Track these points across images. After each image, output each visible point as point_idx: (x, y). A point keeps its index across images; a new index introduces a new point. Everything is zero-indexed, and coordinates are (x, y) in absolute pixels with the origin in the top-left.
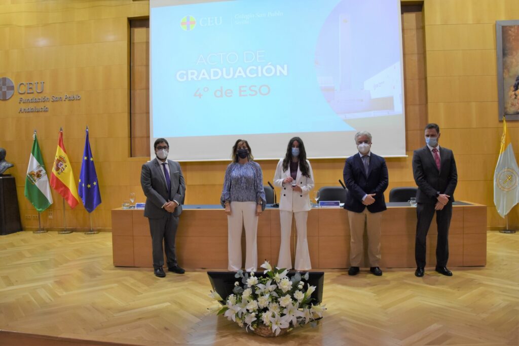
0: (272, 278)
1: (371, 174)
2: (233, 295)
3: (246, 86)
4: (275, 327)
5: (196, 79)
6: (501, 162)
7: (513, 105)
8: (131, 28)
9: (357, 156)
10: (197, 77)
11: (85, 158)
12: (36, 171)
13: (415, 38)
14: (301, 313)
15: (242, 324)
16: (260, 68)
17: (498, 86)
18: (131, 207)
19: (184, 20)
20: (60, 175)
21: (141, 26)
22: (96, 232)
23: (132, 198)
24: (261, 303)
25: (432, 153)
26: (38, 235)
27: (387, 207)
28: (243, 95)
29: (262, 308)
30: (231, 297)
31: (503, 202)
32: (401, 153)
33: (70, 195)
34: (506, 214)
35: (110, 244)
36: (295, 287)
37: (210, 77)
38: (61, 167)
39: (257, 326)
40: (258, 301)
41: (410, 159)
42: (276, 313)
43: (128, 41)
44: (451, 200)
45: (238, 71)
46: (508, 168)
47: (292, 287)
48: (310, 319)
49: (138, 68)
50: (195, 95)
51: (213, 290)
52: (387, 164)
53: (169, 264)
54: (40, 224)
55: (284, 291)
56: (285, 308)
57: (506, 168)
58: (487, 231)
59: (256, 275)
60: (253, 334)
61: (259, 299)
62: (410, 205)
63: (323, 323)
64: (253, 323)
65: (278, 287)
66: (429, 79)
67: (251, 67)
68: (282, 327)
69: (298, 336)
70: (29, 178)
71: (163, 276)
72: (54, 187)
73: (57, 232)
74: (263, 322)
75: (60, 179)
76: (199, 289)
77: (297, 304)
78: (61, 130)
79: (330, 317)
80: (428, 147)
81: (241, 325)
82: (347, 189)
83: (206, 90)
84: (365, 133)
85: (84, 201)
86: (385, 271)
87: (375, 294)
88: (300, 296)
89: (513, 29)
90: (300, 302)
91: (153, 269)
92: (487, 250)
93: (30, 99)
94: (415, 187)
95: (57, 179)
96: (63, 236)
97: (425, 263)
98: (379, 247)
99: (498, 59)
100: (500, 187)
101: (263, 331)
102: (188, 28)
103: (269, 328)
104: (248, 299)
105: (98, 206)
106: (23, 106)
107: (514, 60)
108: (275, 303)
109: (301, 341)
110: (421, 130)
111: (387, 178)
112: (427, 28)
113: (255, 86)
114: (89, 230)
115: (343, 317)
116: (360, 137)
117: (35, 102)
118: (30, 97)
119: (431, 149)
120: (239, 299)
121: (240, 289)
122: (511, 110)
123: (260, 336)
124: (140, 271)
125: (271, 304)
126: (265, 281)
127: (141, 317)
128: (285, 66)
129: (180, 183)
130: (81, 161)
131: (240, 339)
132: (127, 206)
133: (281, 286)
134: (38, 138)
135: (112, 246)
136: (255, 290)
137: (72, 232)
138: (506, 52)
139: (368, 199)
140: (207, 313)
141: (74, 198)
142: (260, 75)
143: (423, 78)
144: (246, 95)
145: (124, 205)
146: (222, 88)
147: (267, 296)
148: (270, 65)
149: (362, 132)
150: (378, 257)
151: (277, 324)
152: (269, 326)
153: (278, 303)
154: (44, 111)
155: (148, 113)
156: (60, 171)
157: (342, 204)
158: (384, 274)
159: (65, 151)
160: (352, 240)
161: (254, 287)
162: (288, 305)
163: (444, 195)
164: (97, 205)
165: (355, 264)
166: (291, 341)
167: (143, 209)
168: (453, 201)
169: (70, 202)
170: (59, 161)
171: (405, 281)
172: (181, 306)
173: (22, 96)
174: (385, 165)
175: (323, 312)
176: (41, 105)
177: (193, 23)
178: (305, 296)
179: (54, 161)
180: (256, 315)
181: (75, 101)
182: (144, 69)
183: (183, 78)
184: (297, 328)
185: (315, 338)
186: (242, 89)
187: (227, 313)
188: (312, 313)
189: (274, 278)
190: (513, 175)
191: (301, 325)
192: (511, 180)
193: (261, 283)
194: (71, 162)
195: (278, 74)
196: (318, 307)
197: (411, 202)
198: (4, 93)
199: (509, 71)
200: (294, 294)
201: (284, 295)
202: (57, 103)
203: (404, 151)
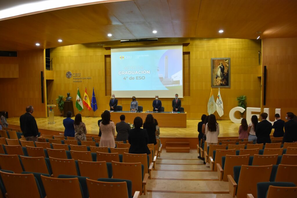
6: (210, 100)
7: (215, 83)
8: (105, 58)
10: (125, 74)
12: (79, 99)
13: (188, 62)
16: (142, 71)
17: (211, 77)
19: (121, 56)
21: (108, 58)
22: (96, 117)
37: (128, 73)
38: (86, 99)
43: (105, 62)
45: (136, 72)
46: (212, 102)
49: (108, 70)
50: (124, 79)
66: (190, 75)
67: (139, 71)
70: (77, 101)
72: (84, 104)
78: (86, 88)
83: (127, 77)
85: (93, 108)
89: (216, 61)
95: (85, 102)
96: (87, 118)
99: (211, 69)
100: (209, 107)
102: (122, 59)
105: (97, 110)
106: (74, 80)
110: (189, 90)
112: (191, 60)
113: (141, 77)
114: (94, 117)
117: (78, 79)
118: (76, 77)
122: (215, 85)
128: (149, 71)
130: (92, 97)
134: (79, 90)
137: (89, 117)
138: (214, 67)
141: (90, 108)
142: (142, 73)
144: (138, 79)
146: (131, 77)
154: (81, 82)
159: (87, 94)
169: (88, 109)
170: (85, 97)
173: (74, 77)
176: (80, 80)
179: (84, 97)
181: (90, 79)
183: (120, 74)
186: (137, 77)
192: (213, 105)
194: (89, 97)
195: (147, 73)
198: (69, 76)
199: (214, 73)
202: (84, 80)
203: (183, 96)
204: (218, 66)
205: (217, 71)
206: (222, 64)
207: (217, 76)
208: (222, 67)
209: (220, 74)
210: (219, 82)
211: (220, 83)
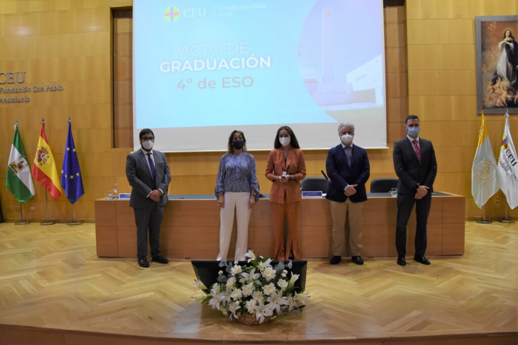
0: (255, 267)
1: (353, 165)
2: (217, 283)
3: (229, 78)
4: (259, 315)
5: (179, 70)
6: (479, 153)
7: (491, 99)
8: (114, 18)
9: (339, 147)
10: (181, 68)
11: (68, 149)
12: (17, 162)
13: (397, 32)
14: (284, 301)
15: (227, 312)
16: (243, 59)
17: (477, 81)
18: (115, 197)
19: (168, 10)
20: (42, 167)
21: (124, 16)
22: (79, 223)
23: (115, 188)
24: (245, 291)
25: (412, 144)
26: (21, 226)
27: (368, 197)
28: (227, 87)
29: (246, 296)
30: (216, 286)
31: (481, 193)
32: (382, 144)
33: (53, 186)
34: (483, 205)
35: (93, 235)
36: (278, 276)
37: (193, 68)
38: (43, 158)
39: (241, 315)
40: (242, 290)
41: (391, 150)
42: (259, 301)
43: (111, 32)
44: (430, 191)
45: (221, 63)
46: (486, 160)
47: (275, 276)
48: (293, 307)
49: (121, 59)
50: (178, 86)
51: (197, 279)
52: (369, 155)
53: (152, 254)
54: (22, 215)
55: (268, 280)
56: (269, 296)
57: (484, 160)
58: (466, 222)
59: (240, 263)
60: (236, 323)
61: (243, 288)
62: (391, 195)
63: (306, 311)
64: (237, 311)
65: (261, 275)
66: (410, 72)
67: (233, 60)
68: (266, 315)
69: (281, 324)
70: (10, 169)
71: (147, 266)
72: (36, 178)
73: (39, 223)
74: (247, 310)
75: (42, 170)
76: (183, 279)
77: (281, 292)
78: (43, 120)
79: (313, 305)
80: (407, 139)
81: (225, 313)
82: (329, 179)
83: (189, 81)
84: (349, 124)
85: (66, 192)
86: (367, 260)
87: (356, 283)
88: (283, 284)
89: (491, 25)
90: (284, 290)
91: (137, 259)
92: (465, 240)
93: (11, 89)
94: (396, 177)
95: (40, 171)
96: (46, 228)
97: (405, 251)
98: (360, 236)
99: (477, 54)
100: (478, 178)
101: (247, 319)
102: (172, 19)
103: (253, 316)
104: (232, 288)
105: (81, 198)
107: (492, 56)
108: (258, 291)
109: (284, 329)
110: (401, 122)
111: (369, 169)
112: (408, 21)
113: (239, 78)
114: (72, 221)
115: (325, 305)
116: (343, 128)
117: (16, 92)
119: (411, 140)
120: (223, 287)
121: (224, 278)
122: (489, 104)
123: (244, 324)
124: (123, 261)
125: (255, 292)
126: (248, 270)
127: (125, 306)
128: (269, 58)
129: (165, 173)
130: (64, 152)
131: (225, 327)
132: (111, 197)
133: (265, 274)
134: (20, 129)
135: (95, 237)
136: (240, 278)
137: (55, 223)
138: (484, 47)
139: (350, 189)
140: (192, 302)
141: (56, 189)
142: (243, 67)
143: (404, 71)
144: (229, 87)
145: (107, 196)
146: (205, 79)
147: (251, 284)
148: (254, 56)
149: (345, 123)
150: (359, 247)
151: (260, 312)
152: (252, 314)
153: (261, 292)
154: (25, 101)
155: (131, 104)
156: (42, 162)
157: (325, 195)
158: (365, 263)
159: (47, 142)
160: (334, 230)
161: (237, 276)
162: (271, 294)
163: (423, 186)
164: (79, 196)
165: (337, 254)
166: (275, 329)
167: (129, 199)
168: (433, 192)
169: (52, 193)
170: (41, 152)
171: (386, 270)
172: (165, 295)
173: (3, 87)
174: (367, 157)
175: (306, 299)
176: (23, 96)
177: (177, 14)
178: (288, 284)
179: (36, 152)
180: (240, 303)
181: (57, 92)
182: (127, 59)
183: (167, 69)
184: (281, 315)
185: (299, 326)
186: (226, 80)
187: (211, 302)
188: (296, 301)
189: (258, 266)
190: (490, 167)
191: (285, 312)
192: (488, 172)
193: (245, 271)
194: (53, 153)
195: (261, 66)
196: (301, 295)
197: (392, 192)
199: (487, 66)
200: (278, 283)
201: (268, 283)
202: (38, 93)
203: (386, 143)
204: (497, 44)
205: (496, 59)
206: (510, 36)
207: (496, 74)
208: (511, 45)
209: (505, 69)
210: (501, 95)
211: (507, 99)
